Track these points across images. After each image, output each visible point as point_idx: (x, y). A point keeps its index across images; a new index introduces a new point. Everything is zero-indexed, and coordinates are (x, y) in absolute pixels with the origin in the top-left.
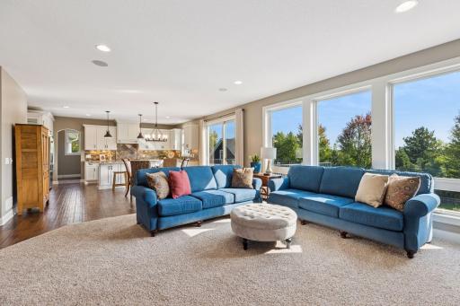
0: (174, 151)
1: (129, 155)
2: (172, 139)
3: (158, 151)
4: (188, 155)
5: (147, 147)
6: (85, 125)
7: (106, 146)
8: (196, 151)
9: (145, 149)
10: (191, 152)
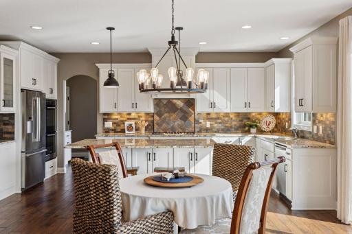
0: (276, 115)
1: (179, 122)
2: (268, 85)
3: (238, 114)
4: (306, 125)
5: (213, 105)
6: (97, 65)
7: (134, 105)
8: (328, 117)
9: (210, 110)
10: (314, 118)
